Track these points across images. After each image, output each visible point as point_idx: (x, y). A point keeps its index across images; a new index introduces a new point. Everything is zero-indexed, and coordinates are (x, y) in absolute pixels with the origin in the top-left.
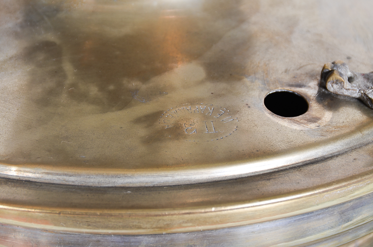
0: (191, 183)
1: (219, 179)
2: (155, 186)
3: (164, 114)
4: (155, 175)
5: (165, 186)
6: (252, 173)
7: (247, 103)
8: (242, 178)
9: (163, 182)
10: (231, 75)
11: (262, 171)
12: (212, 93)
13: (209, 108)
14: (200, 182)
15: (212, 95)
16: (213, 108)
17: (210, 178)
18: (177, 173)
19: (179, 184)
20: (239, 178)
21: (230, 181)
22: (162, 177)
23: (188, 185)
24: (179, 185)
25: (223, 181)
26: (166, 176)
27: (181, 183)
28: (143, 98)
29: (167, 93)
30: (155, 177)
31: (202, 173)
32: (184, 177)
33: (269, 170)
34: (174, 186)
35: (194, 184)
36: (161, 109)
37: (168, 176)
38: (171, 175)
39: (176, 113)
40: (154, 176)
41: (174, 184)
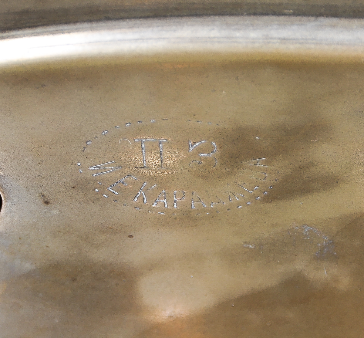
0: (223, 19)
1: (149, 21)
2: (313, 18)
3: (262, 195)
4: (312, 46)
5: (289, 15)
6: (63, 32)
7: (46, 206)
8: (90, 21)
9: (292, 24)
10: (74, 280)
11: (38, 34)
12: (131, 236)
13: (145, 201)
14: (200, 19)
15: (132, 234)
16: (136, 199)
17: (174, 27)
18: (257, 45)
19: (252, 17)
20: (98, 20)
21: (123, 14)
22: (294, 39)
23: (232, 14)
24: (254, 14)
25: (139, 18)
26: (284, 39)
27: (248, 20)
28: (307, 236)
29: (245, 245)
30: (312, 39)
31: (192, 40)
32: (238, 34)
33: (19, 36)
34: (266, 14)
35: (215, 15)
36: (268, 206)
37: (279, 39)
38: (273, 41)
39: (231, 195)
40: (314, 41)
41: (266, 18)
